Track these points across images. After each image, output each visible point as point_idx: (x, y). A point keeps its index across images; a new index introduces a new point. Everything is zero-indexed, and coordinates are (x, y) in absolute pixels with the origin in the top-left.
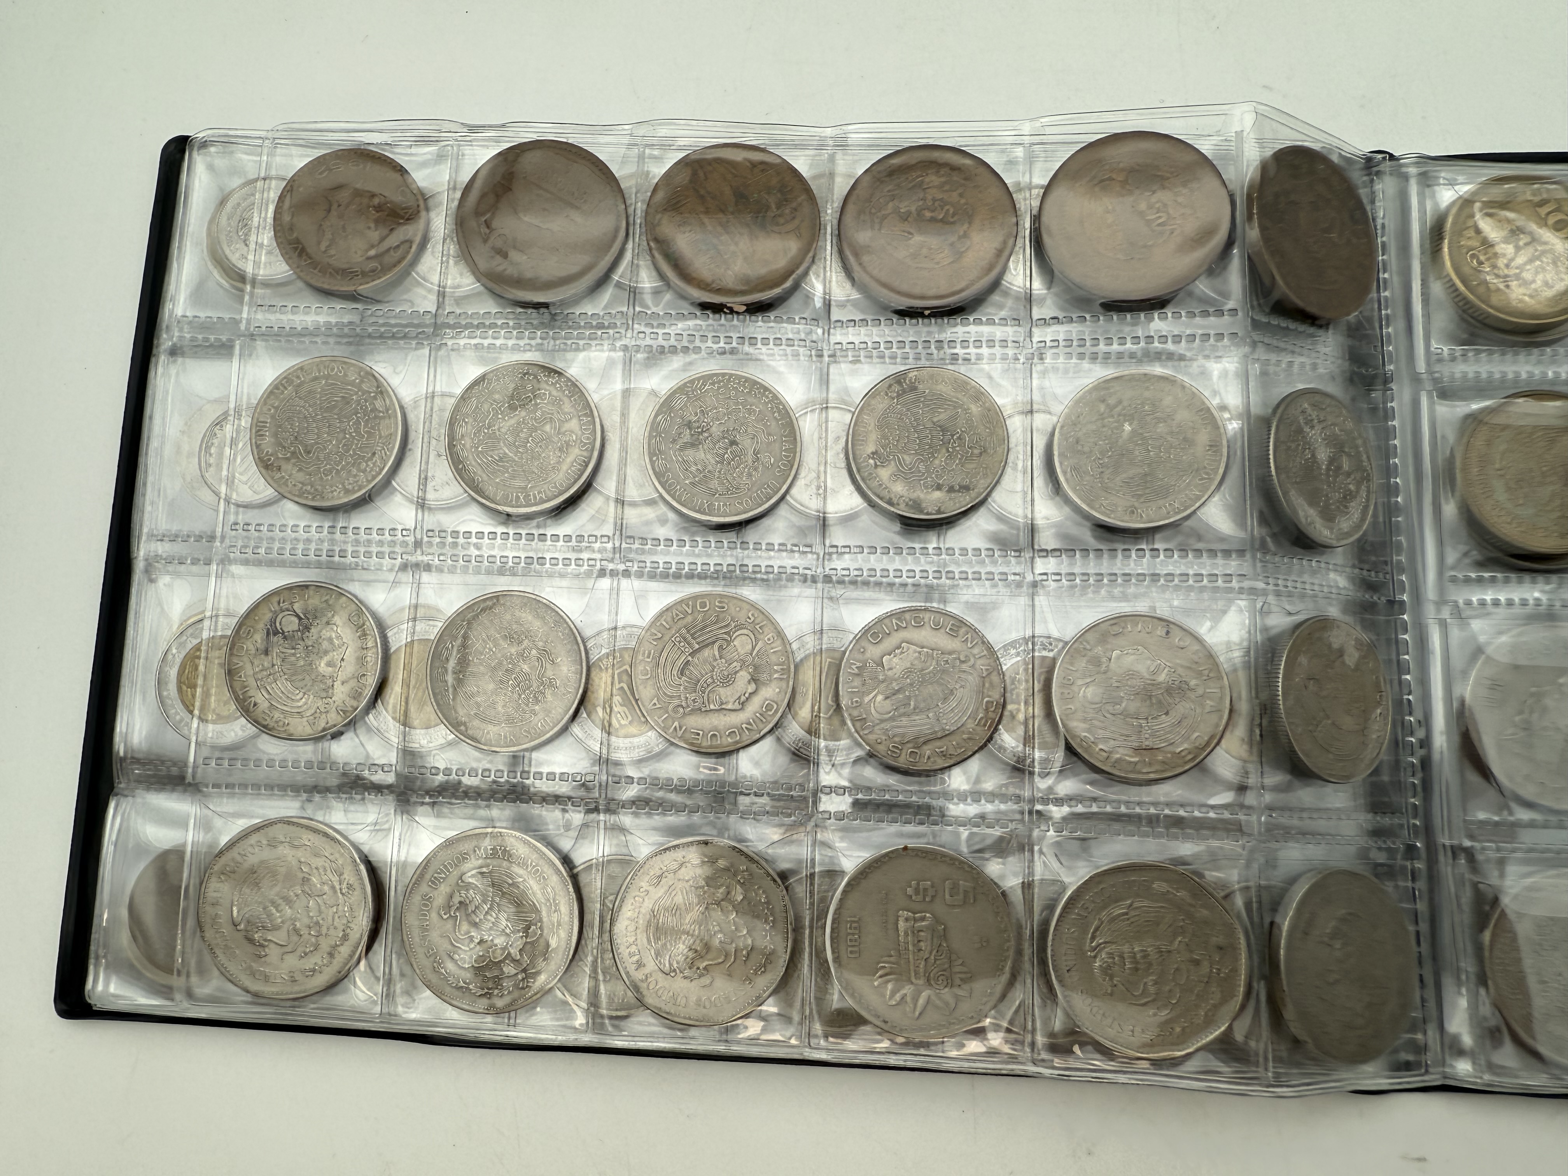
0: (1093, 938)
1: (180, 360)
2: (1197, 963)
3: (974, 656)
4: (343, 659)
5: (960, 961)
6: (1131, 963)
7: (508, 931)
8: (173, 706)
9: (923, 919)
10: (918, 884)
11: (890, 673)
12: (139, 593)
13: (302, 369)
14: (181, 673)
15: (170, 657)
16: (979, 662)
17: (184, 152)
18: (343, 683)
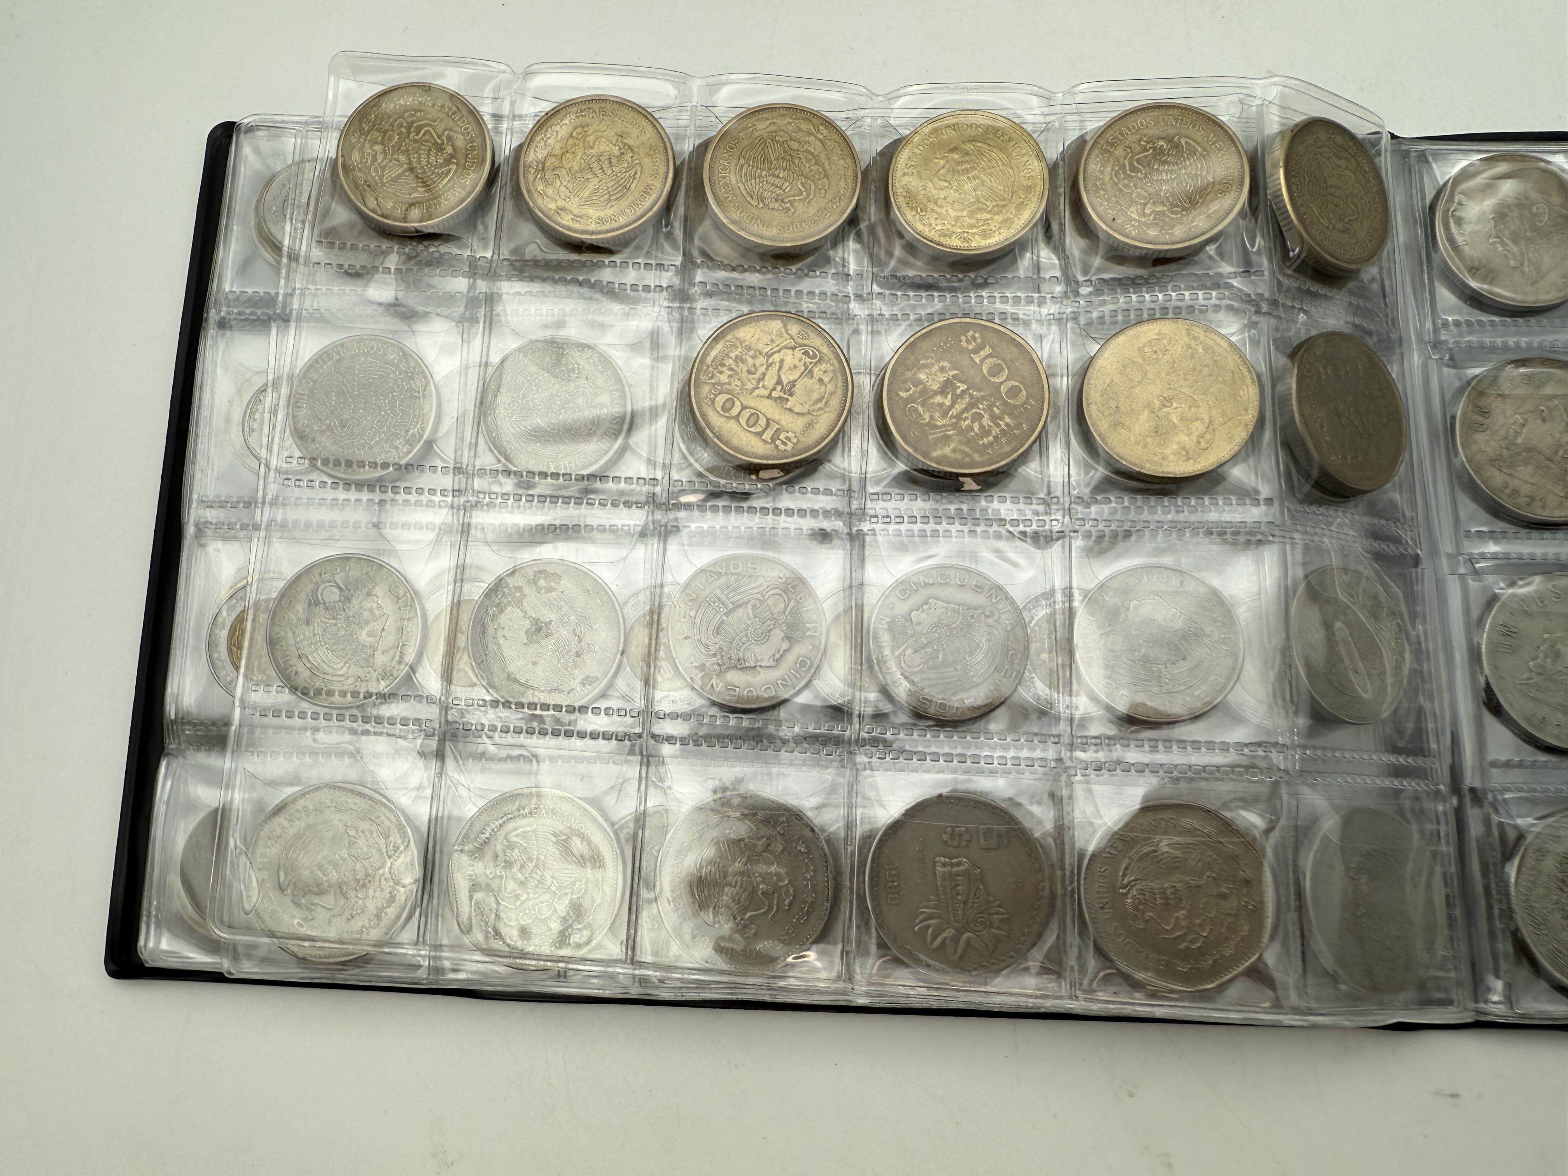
0: (1124, 875)
1: (228, 333)
2: (1224, 897)
3: (998, 610)
4: (383, 630)
5: (997, 903)
6: (1161, 898)
7: (553, 888)
8: (223, 668)
9: (959, 864)
10: (953, 831)
11: (919, 628)
12: (190, 558)
13: (342, 345)
14: (231, 636)
15: (220, 620)
16: (1004, 617)
17: (231, 136)
18: (383, 653)
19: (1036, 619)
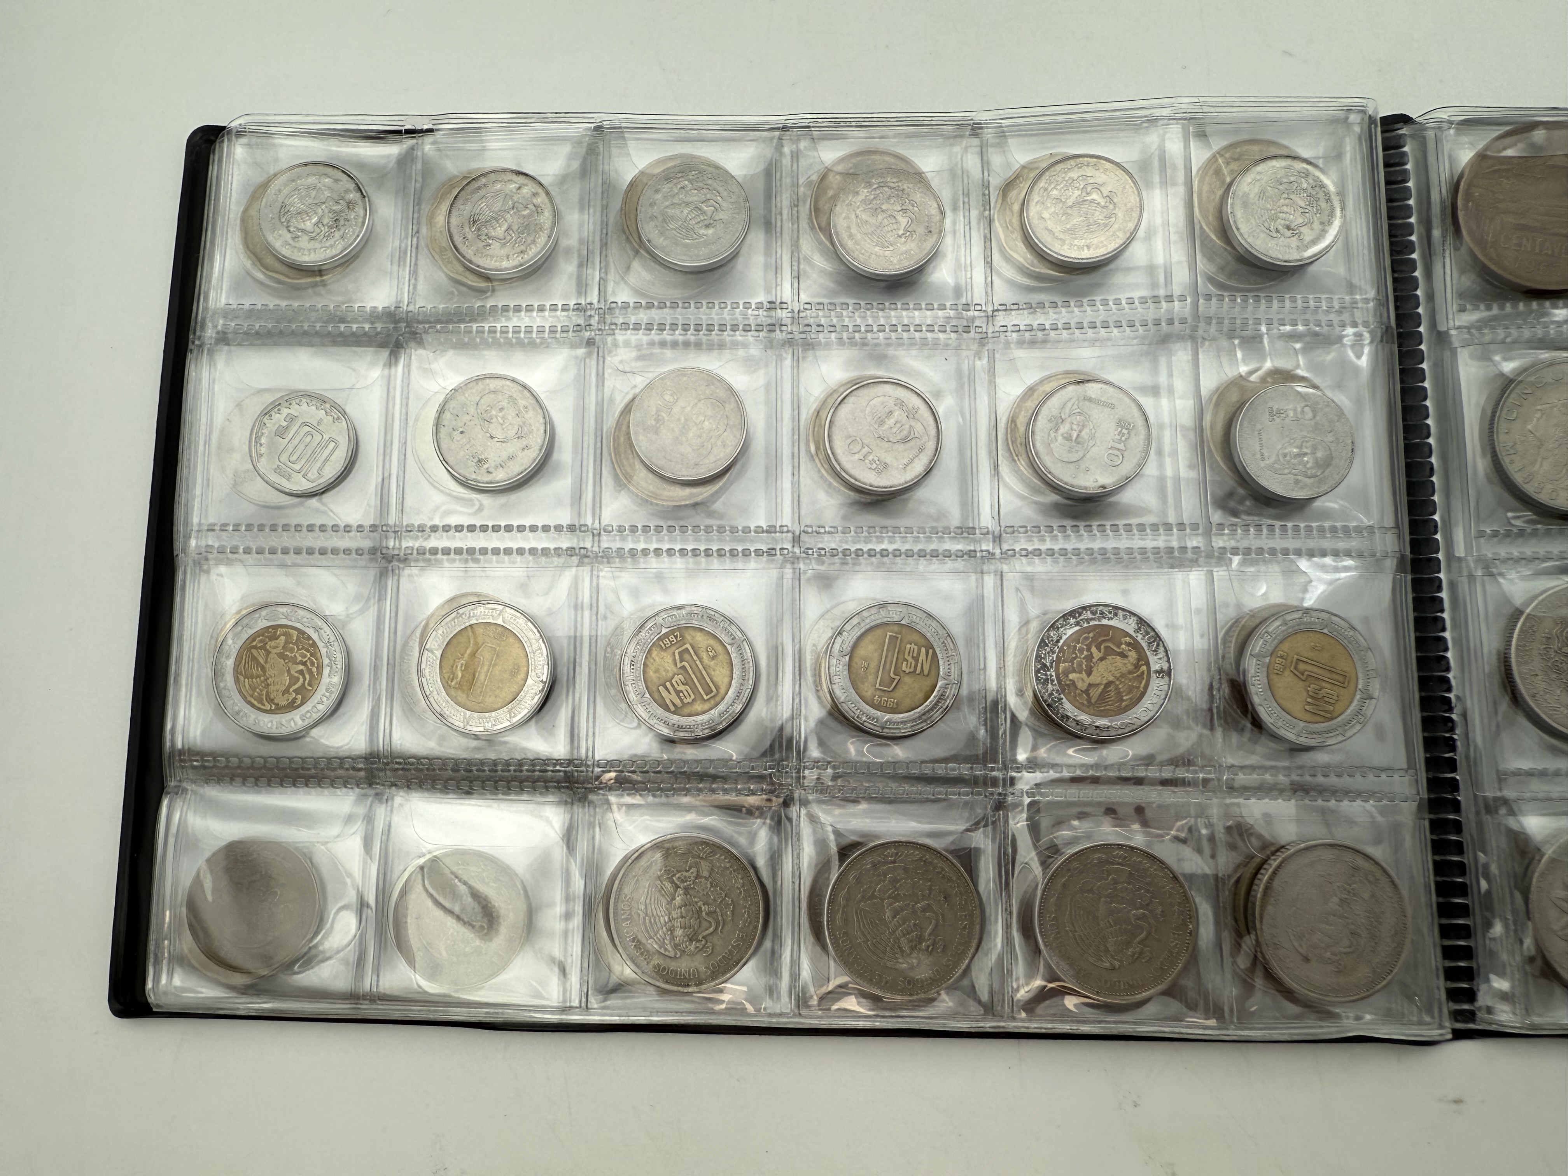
8: (230, 696)
14: (237, 664)
15: (226, 648)
19: (1064, 637)
